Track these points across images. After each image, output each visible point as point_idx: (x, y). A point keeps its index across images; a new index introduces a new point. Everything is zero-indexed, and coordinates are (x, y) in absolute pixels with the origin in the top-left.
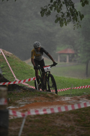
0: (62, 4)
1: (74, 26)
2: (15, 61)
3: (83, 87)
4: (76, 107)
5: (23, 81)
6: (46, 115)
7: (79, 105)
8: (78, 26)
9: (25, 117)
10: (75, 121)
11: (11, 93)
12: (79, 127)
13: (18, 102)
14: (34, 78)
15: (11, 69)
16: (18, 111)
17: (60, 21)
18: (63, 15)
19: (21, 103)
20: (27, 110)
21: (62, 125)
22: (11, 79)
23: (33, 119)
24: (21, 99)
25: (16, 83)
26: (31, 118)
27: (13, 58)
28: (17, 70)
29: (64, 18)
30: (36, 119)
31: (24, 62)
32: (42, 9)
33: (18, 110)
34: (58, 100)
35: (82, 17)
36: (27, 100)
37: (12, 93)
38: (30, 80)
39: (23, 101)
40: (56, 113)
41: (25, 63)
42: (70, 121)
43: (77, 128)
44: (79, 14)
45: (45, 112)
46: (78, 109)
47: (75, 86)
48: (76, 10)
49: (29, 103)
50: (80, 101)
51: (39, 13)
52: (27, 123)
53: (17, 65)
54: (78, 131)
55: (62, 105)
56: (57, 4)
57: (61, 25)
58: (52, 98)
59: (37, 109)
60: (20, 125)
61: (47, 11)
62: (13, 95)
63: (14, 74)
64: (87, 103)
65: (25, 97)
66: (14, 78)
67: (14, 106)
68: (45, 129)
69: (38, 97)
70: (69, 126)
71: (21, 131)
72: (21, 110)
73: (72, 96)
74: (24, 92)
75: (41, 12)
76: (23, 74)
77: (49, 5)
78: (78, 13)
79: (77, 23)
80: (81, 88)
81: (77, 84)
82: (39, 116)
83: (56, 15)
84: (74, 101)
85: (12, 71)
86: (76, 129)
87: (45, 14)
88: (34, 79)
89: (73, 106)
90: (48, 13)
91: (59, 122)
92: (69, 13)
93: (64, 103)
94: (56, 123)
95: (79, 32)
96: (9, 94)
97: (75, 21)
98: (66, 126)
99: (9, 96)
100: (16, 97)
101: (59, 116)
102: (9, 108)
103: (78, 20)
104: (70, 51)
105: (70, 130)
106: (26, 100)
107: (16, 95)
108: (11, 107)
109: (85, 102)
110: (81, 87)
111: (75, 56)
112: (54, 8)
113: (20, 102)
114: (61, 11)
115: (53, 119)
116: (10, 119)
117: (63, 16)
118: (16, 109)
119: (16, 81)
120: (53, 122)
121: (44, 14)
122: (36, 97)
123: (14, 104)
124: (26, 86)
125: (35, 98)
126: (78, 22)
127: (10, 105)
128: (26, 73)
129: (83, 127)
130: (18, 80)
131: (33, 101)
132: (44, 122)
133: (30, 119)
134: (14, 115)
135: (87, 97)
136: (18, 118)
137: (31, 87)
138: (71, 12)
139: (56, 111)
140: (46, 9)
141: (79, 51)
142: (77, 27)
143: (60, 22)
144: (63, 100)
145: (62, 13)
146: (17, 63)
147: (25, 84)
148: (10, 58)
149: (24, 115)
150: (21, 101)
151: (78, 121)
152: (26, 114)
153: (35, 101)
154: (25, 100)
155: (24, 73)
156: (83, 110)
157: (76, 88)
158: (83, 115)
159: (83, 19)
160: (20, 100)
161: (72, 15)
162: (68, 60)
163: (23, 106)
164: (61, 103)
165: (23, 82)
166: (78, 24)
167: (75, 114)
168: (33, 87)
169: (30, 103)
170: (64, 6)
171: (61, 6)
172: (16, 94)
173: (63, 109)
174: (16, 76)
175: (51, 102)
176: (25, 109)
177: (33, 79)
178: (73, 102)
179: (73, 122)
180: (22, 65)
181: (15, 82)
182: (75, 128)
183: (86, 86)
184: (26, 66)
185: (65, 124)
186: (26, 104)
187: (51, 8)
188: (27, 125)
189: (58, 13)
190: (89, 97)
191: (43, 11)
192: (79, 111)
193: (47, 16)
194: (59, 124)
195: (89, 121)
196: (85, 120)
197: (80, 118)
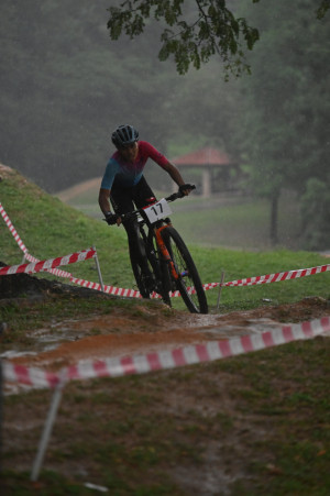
1: (227, 68)
2: (23, 196)
3: (263, 278)
4: (237, 348)
5: (51, 261)
6: (133, 377)
7: (246, 340)
8: (239, 70)
9: (61, 386)
10: (233, 397)
11: (10, 305)
12: (248, 417)
13: (34, 335)
14: (88, 250)
15: (9, 223)
16: (35, 366)
17: (178, 52)
18: (188, 33)
19: (44, 339)
20: (65, 363)
21: (191, 413)
22: (11, 256)
23: (88, 393)
24: (45, 324)
25: (27, 271)
27: (15, 185)
28: (29, 224)
29: (191, 44)
30: (100, 391)
31: (54, 196)
32: (113, 14)
33: (37, 364)
34: (176, 327)
35: (252, 37)
36: (68, 326)
37: (13, 306)
38: (74, 258)
39: (51, 332)
40: (167, 370)
41: (57, 199)
42: (216, 396)
43: (243, 421)
44: (241, 28)
45: (129, 368)
46: (242, 356)
47: (233, 276)
48: (231, 15)
49: (72, 338)
50: (251, 328)
51: (104, 28)
52: (66, 408)
53: (30, 207)
54: (246, 431)
55: (189, 342)
57: (182, 68)
58: (153, 321)
59: (101, 359)
60: (42, 416)
61: (132, 20)
62: (17, 311)
63: (20, 238)
64: (274, 332)
65: (59, 316)
66: (23, 254)
67: (21, 350)
68: (132, 426)
69: (106, 317)
70: (214, 415)
71: (46, 436)
72: (47, 362)
73: (221, 310)
74: (54, 300)
75: (110, 25)
76: (51, 238)
78: (240, 23)
79: (234, 58)
80: (254, 283)
81: (240, 271)
82: (107, 380)
83: (163, 32)
84: (230, 327)
85: (12, 228)
86: (237, 424)
87: (124, 32)
88: (90, 255)
89: (224, 345)
90: (134, 28)
91: (177, 402)
92: (208, 26)
93: (196, 337)
94: (168, 405)
95: (244, 92)
96: (3, 309)
97: (229, 52)
98: (205, 414)
99: (4, 317)
100: (28, 318)
101: (180, 380)
102: (5, 358)
103: (239, 48)
104: (215, 156)
105: (216, 427)
106: (64, 329)
107: (29, 310)
108: (10, 354)
109: (268, 330)
110: (253, 279)
111: (233, 172)
112: (153, 8)
113: (43, 334)
114: (180, 19)
115: (159, 390)
116: (7, 394)
117: (185, 36)
118: (29, 359)
119: (28, 263)
120: (159, 401)
121: (119, 32)
122: (97, 318)
123: (21, 342)
124: (64, 279)
125: (94, 321)
126: (237, 55)
127: (7, 346)
128: (61, 236)
129: (262, 418)
130: (34, 261)
131: (88, 330)
132: (127, 401)
133: (77, 395)
134: (21, 381)
135: (274, 311)
136: (35, 392)
137: (79, 283)
138: (214, 22)
139: (167, 361)
140: (128, 13)
141: (244, 156)
142: (236, 73)
143: (176, 56)
144: (192, 325)
145: (184, 24)
146: (30, 203)
147: (57, 272)
148: (6, 184)
149: (54, 381)
150: (44, 330)
151: (245, 396)
152: (64, 375)
153: (96, 333)
154: (58, 327)
155: (54, 235)
156: (262, 359)
157: (235, 282)
158: (260, 374)
159: (256, 46)
160: (41, 327)
161: (219, 33)
162: (206, 185)
163: (52, 348)
164: (186, 337)
165: (53, 267)
166: (239, 62)
167: (232, 373)
168: (87, 282)
169: (77, 338)
172: (28, 307)
173: (191, 357)
174: (27, 247)
175: (151, 333)
176: (60, 360)
177: (84, 255)
178: (226, 331)
179: (228, 402)
180: (47, 208)
181: (24, 266)
182: (235, 419)
183: (272, 276)
184: (61, 210)
185: (200, 408)
186: (61, 342)
187: (145, 9)
188: (68, 415)
189: (168, 27)
190: (282, 315)
191: (117, 21)
192: (246, 361)
193: (132, 38)
194: (180, 409)
195: (282, 394)
196: (267, 392)
197: (252, 385)
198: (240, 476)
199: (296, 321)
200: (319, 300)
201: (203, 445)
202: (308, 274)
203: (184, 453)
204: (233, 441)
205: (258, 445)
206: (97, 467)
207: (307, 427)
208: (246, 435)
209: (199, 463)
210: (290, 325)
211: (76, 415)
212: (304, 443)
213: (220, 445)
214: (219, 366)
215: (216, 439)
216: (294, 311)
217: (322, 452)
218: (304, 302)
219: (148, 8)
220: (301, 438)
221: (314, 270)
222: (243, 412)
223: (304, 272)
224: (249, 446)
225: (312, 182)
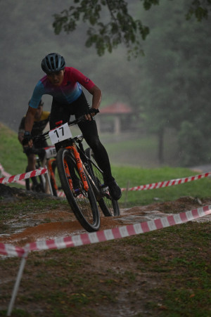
0: (99, 6)
1: (129, 52)
3: (154, 185)
4: (139, 230)
5: (18, 176)
6: (71, 249)
7: (144, 225)
8: (137, 53)
9: (25, 255)
10: (135, 261)
12: (145, 274)
13: (8, 223)
14: (42, 169)
16: (9, 243)
17: (98, 42)
18: (104, 30)
19: (15, 225)
20: (28, 241)
21: (109, 271)
23: (43, 260)
24: (15, 216)
25: (3, 182)
26: (38, 256)
28: (5, 152)
29: (106, 37)
30: (50, 259)
32: (56, 18)
33: (10, 241)
35: (145, 32)
36: (30, 217)
39: (19, 221)
40: (94, 244)
42: (125, 260)
43: (142, 276)
44: (138, 27)
45: (69, 243)
46: (141, 234)
47: (135, 184)
48: (131, 18)
49: (33, 225)
50: (147, 217)
51: (51, 28)
52: (29, 270)
53: (5, 142)
54: (144, 282)
56: (88, 5)
57: (100, 51)
59: (52, 238)
60: (14, 275)
61: (68, 22)
64: (162, 219)
65: (24, 211)
68: (71, 280)
69: (54, 211)
70: (123, 272)
72: (16, 240)
73: (128, 206)
74: (21, 201)
75: (54, 25)
76: (18, 161)
77: (72, 8)
78: (137, 23)
79: (134, 45)
80: (148, 189)
81: (139, 181)
83: (88, 29)
84: (133, 216)
86: (138, 278)
87: (63, 29)
88: (43, 171)
89: (130, 228)
90: (70, 27)
91: (100, 264)
92: (117, 26)
94: (94, 267)
95: (140, 67)
97: (130, 42)
98: (117, 272)
100: (4, 212)
101: (101, 251)
103: (137, 39)
104: (122, 108)
105: (125, 280)
106: (27, 219)
107: (5, 207)
109: (158, 218)
110: (148, 186)
111: (134, 118)
112: (82, 15)
113: (14, 222)
114: (99, 21)
115: (88, 257)
117: (102, 32)
118: (5, 238)
119: (4, 177)
121: (60, 30)
122: (48, 212)
125: (46, 214)
126: (136, 44)
129: (154, 274)
130: (8, 176)
131: (42, 220)
132: (67, 264)
133: (35, 261)
135: (162, 206)
136: (9, 259)
138: (121, 22)
140: (66, 18)
141: (141, 108)
142: (135, 55)
143: (97, 45)
145: (101, 24)
150: (15, 220)
151: (143, 260)
152: (27, 248)
153: (48, 221)
154: (24, 218)
156: (154, 236)
157: (136, 188)
158: (152, 246)
159: (148, 37)
160: (13, 218)
161: (124, 29)
162: (117, 127)
163: (20, 231)
166: (136, 48)
167: (135, 245)
169: (36, 225)
170: (105, 9)
171: (99, 9)
172: (4, 205)
176: (25, 239)
177: (40, 171)
178: (130, 219)
179: (132, 264)
181: (2, 179)
182: (137, 275)
183: (160, 183)
185: (115, 268)
186: (25, 227)
187: (76, 15)
188: (30, 274)
189: (91, 26)
190: (166, 208)
191: (59, 23)
192: (144, 238)
193: (68, 33)
194: (101, 269)
195: (166, 259)
196: (157, 258)
197: (147, 253)
198: (140, 311)
199: (175, 212)
200: (190, 199)
201: (116, 292)
202: (183, 182)
203: (105, 297)
204: (136, 290)
205: (152, 291)
206: (49, 306)
207: (183, 280)
208: (144, 285)
209: (114, 303)
210: (171, 214)
211: (36, 274)
212: (181, 290)
213: (127, 292)
214: (127, 241)
215: (125, 288)
216: (174, 205)
217: (193, 295)
218: (180, 200)
219: (78, 15)
220: (180, 287)
221: (186, 180)
222: (142, 270)
223: (180, 181)
224: (146, 292)
225: (184, 124)
